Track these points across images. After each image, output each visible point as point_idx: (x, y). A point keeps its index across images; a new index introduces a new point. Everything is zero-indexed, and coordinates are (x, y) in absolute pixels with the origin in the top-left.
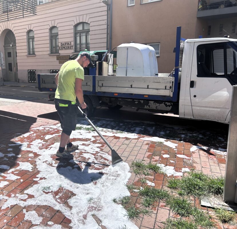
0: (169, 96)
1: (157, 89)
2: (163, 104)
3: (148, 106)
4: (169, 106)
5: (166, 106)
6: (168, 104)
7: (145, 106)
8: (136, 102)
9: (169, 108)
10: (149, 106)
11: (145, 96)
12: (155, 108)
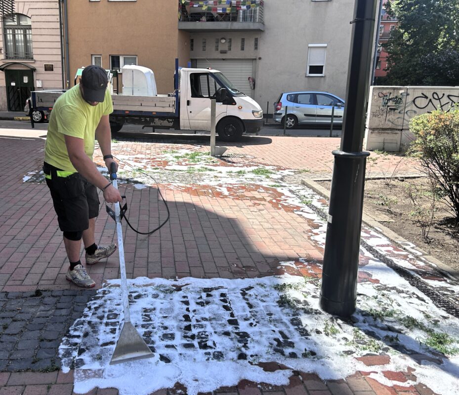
0: (173, 113)
1: (163, 107)
2: (166, 121)
3: (153, 124)
4: (171, 122)
5: (169, 122)
6: (170, 120)
7: (151, 123)
8: (143, 120)
9: (171, 124)
10: (155, 123)
11: (153, 113)
12: (160, 125)
